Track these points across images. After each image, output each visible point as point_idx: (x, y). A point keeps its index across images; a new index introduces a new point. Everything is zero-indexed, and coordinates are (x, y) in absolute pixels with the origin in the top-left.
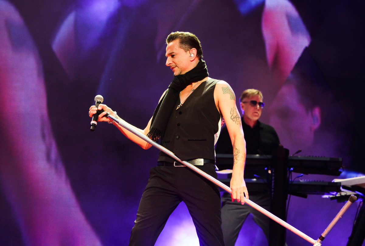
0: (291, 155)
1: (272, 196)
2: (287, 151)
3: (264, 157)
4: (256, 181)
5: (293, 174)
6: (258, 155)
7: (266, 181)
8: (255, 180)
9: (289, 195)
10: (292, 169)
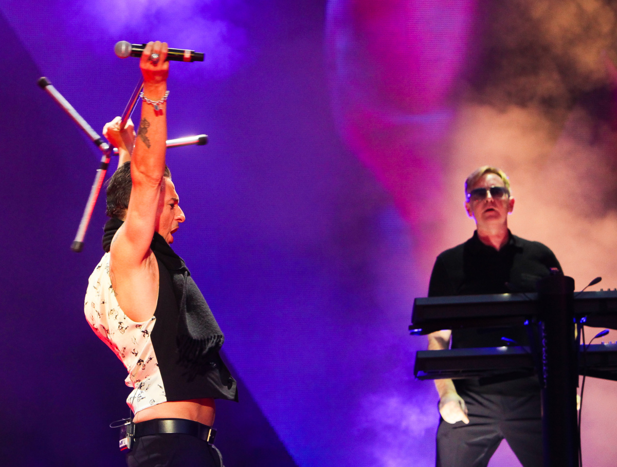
0: (578, 288)
1: (545, 381)
2: (570, 282)
3: (520, 297)
4: (508, 350)
5: (587, 329)
6: (506, 295)
7: (528, 349)
8: (504, 348)
9: (581, 378)
10: (584, 319)
